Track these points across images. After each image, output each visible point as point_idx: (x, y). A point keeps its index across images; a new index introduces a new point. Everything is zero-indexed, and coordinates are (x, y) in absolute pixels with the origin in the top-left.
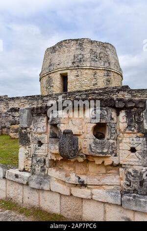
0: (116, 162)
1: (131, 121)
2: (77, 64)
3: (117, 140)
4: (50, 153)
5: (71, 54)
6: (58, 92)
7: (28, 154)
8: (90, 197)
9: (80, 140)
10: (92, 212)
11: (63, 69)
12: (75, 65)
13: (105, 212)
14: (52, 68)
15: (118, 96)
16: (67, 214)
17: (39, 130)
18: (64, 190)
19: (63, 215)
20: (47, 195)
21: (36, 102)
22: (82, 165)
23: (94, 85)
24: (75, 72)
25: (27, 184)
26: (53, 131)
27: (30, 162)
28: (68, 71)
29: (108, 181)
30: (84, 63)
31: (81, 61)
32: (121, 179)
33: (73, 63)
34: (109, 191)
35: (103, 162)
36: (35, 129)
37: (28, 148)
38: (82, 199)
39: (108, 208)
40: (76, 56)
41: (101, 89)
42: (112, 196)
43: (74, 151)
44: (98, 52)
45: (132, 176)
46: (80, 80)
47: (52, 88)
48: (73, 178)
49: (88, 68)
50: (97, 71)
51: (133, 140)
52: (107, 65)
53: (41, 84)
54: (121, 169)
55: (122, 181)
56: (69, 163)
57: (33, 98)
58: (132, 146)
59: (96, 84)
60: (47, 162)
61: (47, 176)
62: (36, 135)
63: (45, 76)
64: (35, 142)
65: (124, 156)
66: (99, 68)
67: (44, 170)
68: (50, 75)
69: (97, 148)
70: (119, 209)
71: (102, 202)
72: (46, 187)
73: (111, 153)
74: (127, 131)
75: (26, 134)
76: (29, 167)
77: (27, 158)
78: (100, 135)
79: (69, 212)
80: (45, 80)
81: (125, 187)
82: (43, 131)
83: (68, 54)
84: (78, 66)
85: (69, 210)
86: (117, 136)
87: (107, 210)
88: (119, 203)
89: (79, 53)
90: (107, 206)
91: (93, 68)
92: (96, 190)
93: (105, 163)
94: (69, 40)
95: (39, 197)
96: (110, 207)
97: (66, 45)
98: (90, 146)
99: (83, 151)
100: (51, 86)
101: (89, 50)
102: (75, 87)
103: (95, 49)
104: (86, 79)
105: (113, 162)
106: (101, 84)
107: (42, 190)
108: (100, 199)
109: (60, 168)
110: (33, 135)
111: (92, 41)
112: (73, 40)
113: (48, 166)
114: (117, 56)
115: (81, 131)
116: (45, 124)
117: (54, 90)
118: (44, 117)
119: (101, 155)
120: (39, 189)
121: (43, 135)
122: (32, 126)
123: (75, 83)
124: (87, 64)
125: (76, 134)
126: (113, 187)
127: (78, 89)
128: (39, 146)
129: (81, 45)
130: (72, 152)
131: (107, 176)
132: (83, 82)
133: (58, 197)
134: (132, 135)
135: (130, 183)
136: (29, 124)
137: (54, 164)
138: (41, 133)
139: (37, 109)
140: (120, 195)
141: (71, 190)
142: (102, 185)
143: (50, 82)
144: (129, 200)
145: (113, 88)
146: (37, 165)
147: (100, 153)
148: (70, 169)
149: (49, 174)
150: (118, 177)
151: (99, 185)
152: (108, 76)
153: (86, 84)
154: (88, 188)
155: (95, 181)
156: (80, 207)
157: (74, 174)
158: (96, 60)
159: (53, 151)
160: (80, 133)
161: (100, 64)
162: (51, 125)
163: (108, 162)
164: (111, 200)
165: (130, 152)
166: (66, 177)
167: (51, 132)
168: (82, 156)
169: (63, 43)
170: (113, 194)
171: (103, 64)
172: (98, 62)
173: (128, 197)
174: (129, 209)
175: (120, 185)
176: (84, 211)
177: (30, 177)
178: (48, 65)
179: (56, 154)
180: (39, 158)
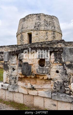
0: (49, 78)
1: (57, 58)
2: (37, 28)
3: (50, 67)
4: (19, 74)
5: (33, 22)
6: (27, 43)
7: (8, 74)
8: (37, 95)
9: (32, 67)
10: (38, 102)
11: (29, 30)
12: (36, 28)
13: (44, 102)
14: (23, 30)
15: (57, 45)
16: (26, 103)
17: (13, 63)
18: (25, 91)
19: (25, 104)
20: (17, 95)
21: (14, 49)
22: (34, 79)
23: (46, 39)
24: (36, 32)
25: (7, 89)
26: (20, 63)
27: (9, 79)
28: (32, 32)
29: (46, 87)
30: (41, 27)
31: (39, 26)
32: (52, 86)
33: (35, 27)
34: (46, 92)
35: (43, 78)
36: (11, 62)
37: (8, 72)
38: (34, 96)
39: (46, 100)
40: (36, 23)
41: (49, 42)
42: (47, 94)
43: (29, 72)
44: (49, 21)
45: (57, 84)
46: (38, 36)
47: (23, 41)
48: (29, 86)
49: (43, 30)
50: (48, 32)
51: (57, 67)
52: (53, 28)
53: (17, 38)
54: (52, 81)
55: (52, 87)
56: (27, 79)
57: (12, 46)
58: (57, 70)
59: (47, 39)
60: (17, 78)
61: (17, 85)
62: (12, 65)
63: (20, 34)
64: (11, 69)
65: (53, 75)
66: (49, 30)
67: (16, 83)
68: (22, 34)
69: (40, 71)
70: (51, 100)
71: (43, 97)
72: (16, 91)
73: (47, 73)
74: (55, 63)
75: (7, 65)
76: (8, 81)
77: (7, 77)
78: (42, 65)
79: (27, 103)
80: (19, 36)
81: (53, 89)
82: (15, 63)
83: (32, 22)
84: (37, 29)
85: (27, 102)
86: (50, 65)
87: (45, 100)
88: (50, 97)
89: (38, 21)
90: (45, 99)
91: (46, 30)
92: (40, 91)
93: (44, 78)
94: (32, 14)
95: (13, 96)
96: (46, 99)
97: (31, 17)
98: (37, 70)
99: (34, 72)
100: (22, 40)
101: (43, 20)
102: (35, 40)
103: (46, 19)
104: (42, 36)
105: (48, 78)
106: (50, 39)
107: (15, 92)
108: (42, 95)
109: (24, 82)
110: (10, 65)
111: (45, 15)
112: (35, 14)
113: (17, 80)
114: (59, 23)
115: (33, 63)
116: (16, 59)
117: (24, 42)
118: (16, 56)
119: (42, 74)
120: (13, 92)
121: (15, 65)
122: (10, 61)
123: (35, 38)
124: (42, 28)
125: (31, 64)
126: (48, 90)
127: (37, 41)
128: (13, 71)
129: (39, 17)
130: (28, 72)
131: (45, 84)
132: (40, 38)
133: (22, 95)
134: (57, 64)
135: (56, 88)
136: (9, 60)
137: (21, 79)
138: (14, 64)
139: (12, 52)
140: (51, 93)
141: (28, 92)
142: (43, 89)
143: (22, 37)
144: (55, 95)
145: (56, 41)
146: (12, 80)
147: (41, 73)
148: (28, 82)
149: (18, 84)
150: (50, 85)
151: (41, 89)
152: (54, 34)
153: (42, 39)
154: (36, 90)
155: (39, 87)
156: (33, 100)
157: (30, 84)
158: (47, 25)
159: (19, 73)
160: (32, 64)
161: (50, 28)
162: (19, 60)
163: (45, 78)
164: (47, 96)
165: (56, 73)
166: (26, 85)
167: (19, 63)
168: (33, 75)
169: (29, 16)
170: (48, 93)
171: (51, 27)
172: (48, 27)
173: (54, 94)
174: (55, 100)
175: (51, 89)
176: (35, 102)
177: (9, 86)
178: (21, 28)
179: (21, 74)
180: (13, 77)
